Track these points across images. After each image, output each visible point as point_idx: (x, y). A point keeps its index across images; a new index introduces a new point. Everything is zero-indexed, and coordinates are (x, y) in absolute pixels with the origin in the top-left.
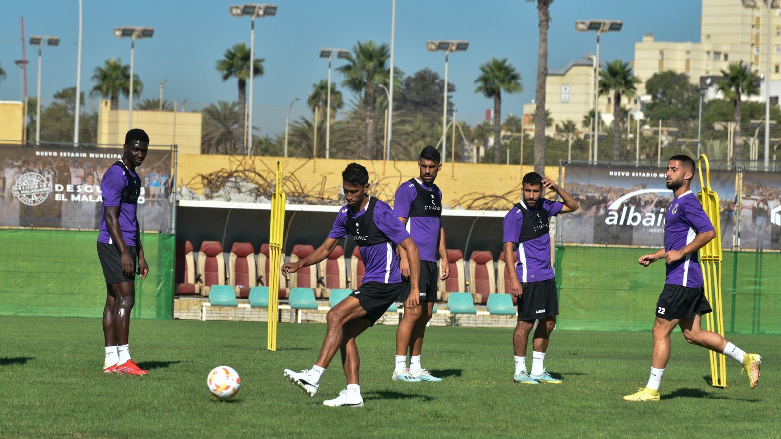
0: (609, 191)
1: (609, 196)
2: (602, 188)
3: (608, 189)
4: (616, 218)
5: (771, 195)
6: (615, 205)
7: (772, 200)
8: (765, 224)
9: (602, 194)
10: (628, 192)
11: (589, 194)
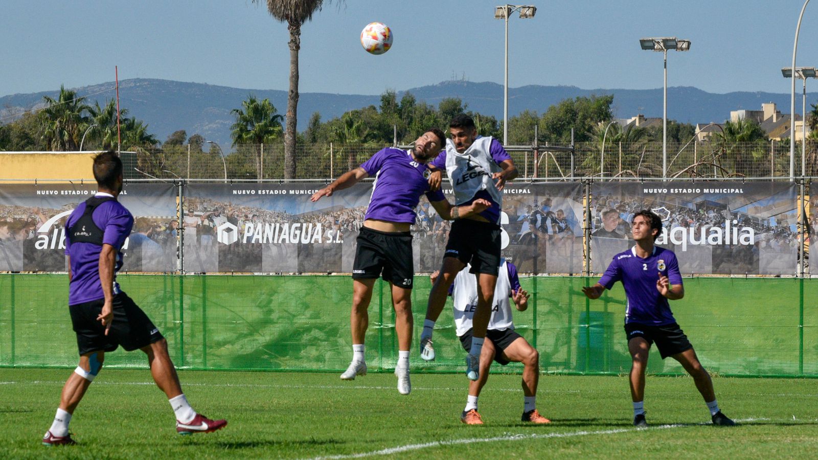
0: (37, 213)
1: (38, 217)
2: (29, 209)
3: (36, 210)
4: (46, 241)
5: (216, 210)
6: (44, 228)
7: (219, 216)
8: (211, 243)
9: (30, 216)
10: (58, 212)
11: (16, 216)
